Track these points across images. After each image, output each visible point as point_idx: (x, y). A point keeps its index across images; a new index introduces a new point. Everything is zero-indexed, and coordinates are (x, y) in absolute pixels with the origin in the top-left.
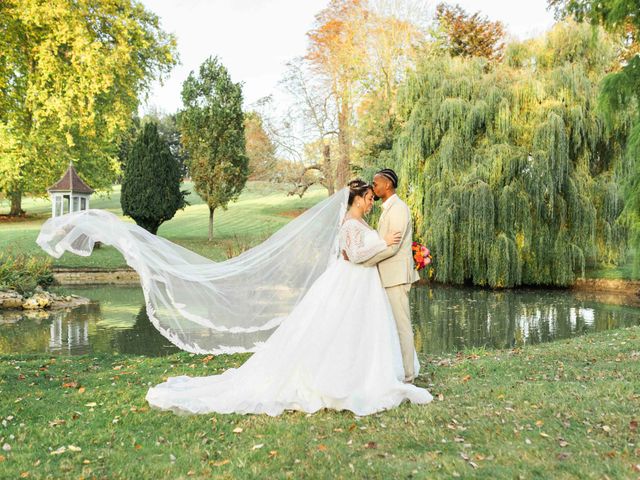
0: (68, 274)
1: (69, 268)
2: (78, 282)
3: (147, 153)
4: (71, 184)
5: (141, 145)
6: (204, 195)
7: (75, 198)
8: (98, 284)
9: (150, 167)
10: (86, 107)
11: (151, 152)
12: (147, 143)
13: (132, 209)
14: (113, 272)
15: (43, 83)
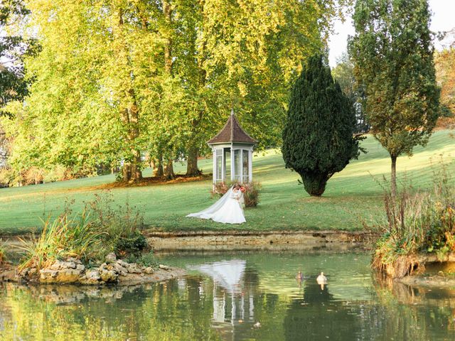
0: (214, 238)
1: (215, 230)
2: (225, 247)
3: (310, 91)
4: (232, 135)
5: (303, 82)
6: (384, 138)
7: (236, 152)
8: (248, 250)
9: (314, 107)
10: (256, 52)
11: (315, 89)
12: (310, 79)
13: (295, 159)
14: (266, 235)
15: (210, 30)
